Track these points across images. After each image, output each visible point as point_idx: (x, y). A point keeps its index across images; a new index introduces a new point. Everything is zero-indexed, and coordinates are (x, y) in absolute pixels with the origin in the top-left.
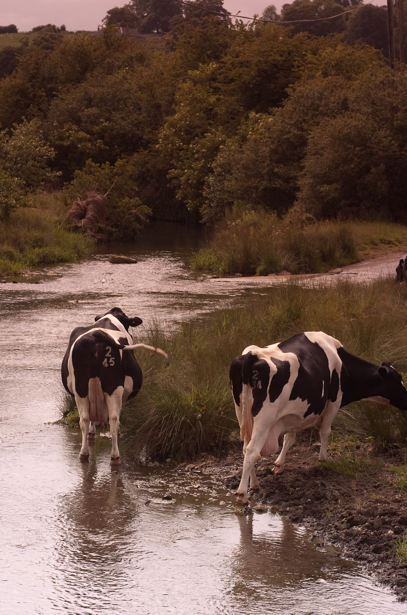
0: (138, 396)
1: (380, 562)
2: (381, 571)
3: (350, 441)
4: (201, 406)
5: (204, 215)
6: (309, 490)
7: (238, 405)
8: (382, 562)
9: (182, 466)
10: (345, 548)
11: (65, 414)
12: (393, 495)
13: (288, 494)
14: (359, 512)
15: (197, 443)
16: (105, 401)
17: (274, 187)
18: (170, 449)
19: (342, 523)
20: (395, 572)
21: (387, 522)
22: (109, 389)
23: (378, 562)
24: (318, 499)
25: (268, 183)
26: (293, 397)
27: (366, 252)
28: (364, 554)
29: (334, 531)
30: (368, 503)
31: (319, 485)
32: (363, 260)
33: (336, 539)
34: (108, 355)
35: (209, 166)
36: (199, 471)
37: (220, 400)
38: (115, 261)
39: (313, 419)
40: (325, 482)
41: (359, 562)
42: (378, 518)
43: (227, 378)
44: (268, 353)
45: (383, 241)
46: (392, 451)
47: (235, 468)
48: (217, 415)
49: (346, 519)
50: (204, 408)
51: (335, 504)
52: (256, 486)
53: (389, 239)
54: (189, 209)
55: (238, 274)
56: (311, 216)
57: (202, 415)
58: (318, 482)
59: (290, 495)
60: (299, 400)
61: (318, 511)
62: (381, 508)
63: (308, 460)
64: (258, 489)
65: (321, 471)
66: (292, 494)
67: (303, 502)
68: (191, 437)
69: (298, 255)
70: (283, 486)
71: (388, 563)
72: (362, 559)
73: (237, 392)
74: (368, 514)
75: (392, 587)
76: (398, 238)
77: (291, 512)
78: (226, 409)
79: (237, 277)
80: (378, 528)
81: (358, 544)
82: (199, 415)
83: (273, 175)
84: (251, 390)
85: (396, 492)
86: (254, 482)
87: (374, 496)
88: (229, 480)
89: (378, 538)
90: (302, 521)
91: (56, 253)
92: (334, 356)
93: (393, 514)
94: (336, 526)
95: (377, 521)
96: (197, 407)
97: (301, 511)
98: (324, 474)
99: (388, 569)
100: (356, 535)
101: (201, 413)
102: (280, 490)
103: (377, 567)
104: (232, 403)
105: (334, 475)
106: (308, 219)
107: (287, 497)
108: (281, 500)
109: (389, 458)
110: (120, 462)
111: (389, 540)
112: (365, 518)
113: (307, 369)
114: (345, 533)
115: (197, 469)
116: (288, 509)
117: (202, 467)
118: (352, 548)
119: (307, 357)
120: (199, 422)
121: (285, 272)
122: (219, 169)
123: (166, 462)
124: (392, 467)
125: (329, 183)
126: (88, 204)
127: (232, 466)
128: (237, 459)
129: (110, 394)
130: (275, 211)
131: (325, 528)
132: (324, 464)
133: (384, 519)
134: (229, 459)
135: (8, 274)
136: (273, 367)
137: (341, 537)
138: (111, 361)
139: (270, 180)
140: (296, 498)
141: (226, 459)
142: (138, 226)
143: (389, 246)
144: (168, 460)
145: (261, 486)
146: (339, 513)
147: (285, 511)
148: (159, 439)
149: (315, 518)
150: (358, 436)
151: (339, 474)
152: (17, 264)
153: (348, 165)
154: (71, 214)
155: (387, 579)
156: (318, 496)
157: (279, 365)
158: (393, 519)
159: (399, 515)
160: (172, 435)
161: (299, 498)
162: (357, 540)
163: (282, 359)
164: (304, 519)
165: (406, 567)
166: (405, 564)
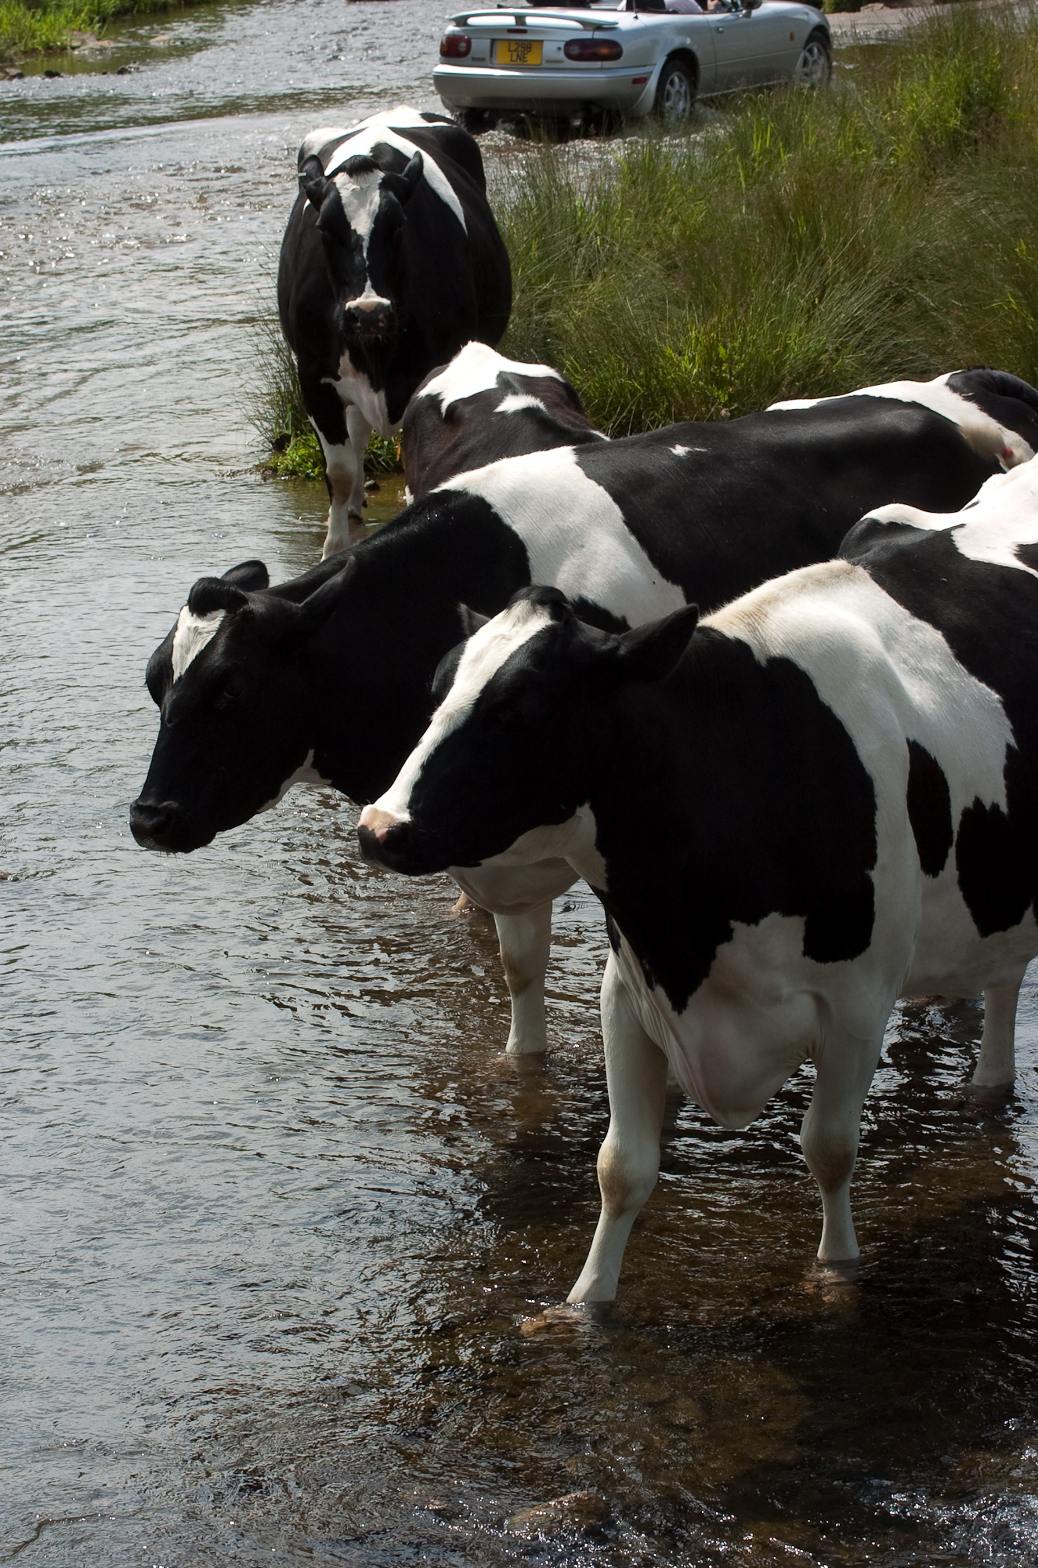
4: (720, 383)
11: (280, 444)
96: (711, 389)
135: (25, 53)
152: (51, 17)
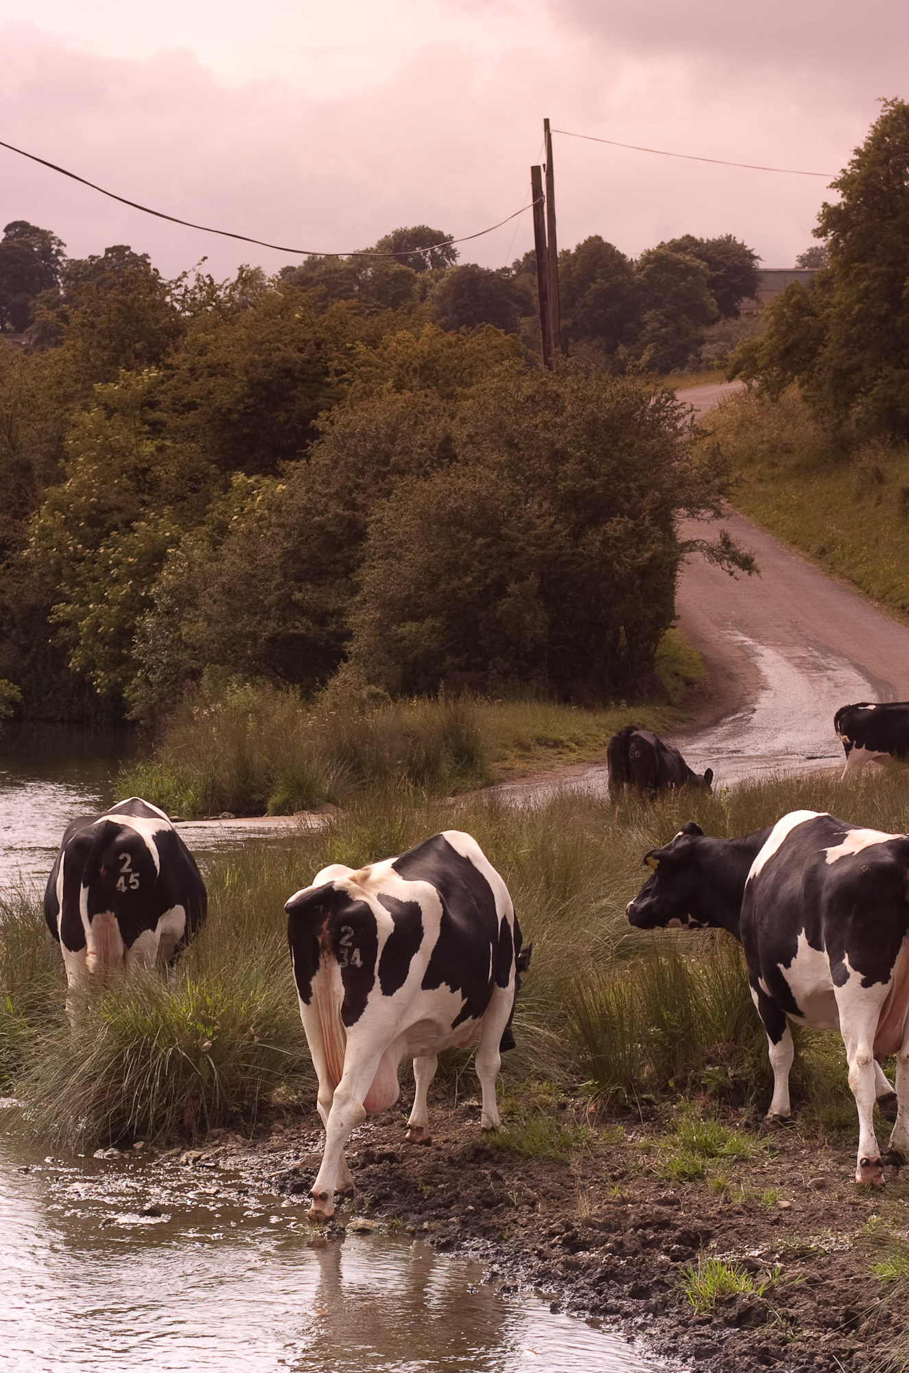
1: (650, 1316)
2: (654, 1332)
3: (545, 1094)
4: (207, 1023)
5: (134, 701)
6: (466, 1187)
7: (307, 1002)
8: (655, 1316)
9: (173, 1156)
10: (567, 1293)
12: (656, 1191)
13: (422, 1199)
14: (588, 1223)
15: (202, 1107)
17: (294, 634)
19: (553, 1246)
20: (685, 1332)
21: (652, 1241)
23: (646, 1316)
24: (489, 1206)
25: (279, 626)
26: (429, 982)
27: (507, 764)
28: (612, 1301)
29: (535, 1261)
30: (605, 1207)
31: (489, 1178)
32: (501, 781)
33: (544, 1276)
34: (125, 869)
35: (143, 594)
36: (213, 1164)
37: (250, 1010)
40: (500, 1172)
41: (603, 1318)
42: (632, 1233)
44: (371, 885)
45: (542, 741)
46: (639, 1111)
47: (291, 1155)
48: (246, 1043)
49: (559, 1239)
50: (216, 1027)
51: (530, 1212)
52: (347, 1185)
53: (555, 736)
54: (98, 691)
55: (228, 813)
56: (380, 690)
57: (213, 1043)
58: (485, 1172)
59: (425, 1200)
60: (443, 989)
61: (494, 1227)
62: (637, 1214)
63: (454, 1134)
64: (352, 1190)
65: (488, 1151)
66: (429, 1197)
67: (456, 1211)
68: (187, 1094)
69: (357, 769)
70: (407, 1183)
71: (667, 1317)
72: (608, 1311)
73: (306, 974)
74: (608, 1227)
75: (685, 1361)
76: (574, 735)
77: (433, 1232)
78: (264, 1030)
79: (224, 818)
80: (635, 1254)
81: (593, 1285)
82: (206, 1044)
83: (289, 607)
84: (338, 968)
85: (661, 1186)
86: (343, 1175)
87: (615, 1193)
88: (284, 1178)
89: (640, 1270)
90: (459, 1248)
92: (502, 888)
93: (665, 1225)
94: (541, 1252)
95: (629, 1237)
96: (200, 1027)
97: (457, 1228)
98: (496, 1158)
99: (671, 1327)
100: (588, 1267)
101: (210, 1038)
102: (403, 1191)
103: (642, 1327)
104: (278, 1017)
105: (519, 1161)
106: (374, 696)
107: (420, 1204)
108: (406, 1211)
109: (635, 1124)
111: (664, 1273)
112: (602, 1234)
113: (457, 918)
114: (563, 1263)
115: (207, 1159)
116: (426, 1225)
117: (217, 1155)
118: (583, 1292)
119: (456, 892)
120: (208, 1057)
121: (331, 807)
122: (167, 600)
123: (134, 1149)
124: (643, 1141)
125: (418, 617)
127: (285, 1153)
128: (292, 1139)
130: (298, 686)
131: (517, 1257)
132: (493, 1137)
133: (644, 1236)
134: (275, 1140)
136: (386, 919)
137: (555, 1273)
138: (131, 880)
139: (284, 619)
140: (440, 1206)
141: (268, 1141)
143: (555, 751)
144: (139, 1145)
145: (358, 1186)
146: (544, 1227)
147: (420, 1231)
148: (119, 1097)
149: (488, 1240)
150: (559, 1084)
151: (530, 1157)
153: (460, 579)
155: (672, 1345)
156: (489, 1199)
158: (665, 1234)
159: (675, 1228)
161: (447, 1207)
162: (591, 1274)
163: (404, 898)
164: (466, 1244)
165: (709, 1321)
166: (705, 1315)
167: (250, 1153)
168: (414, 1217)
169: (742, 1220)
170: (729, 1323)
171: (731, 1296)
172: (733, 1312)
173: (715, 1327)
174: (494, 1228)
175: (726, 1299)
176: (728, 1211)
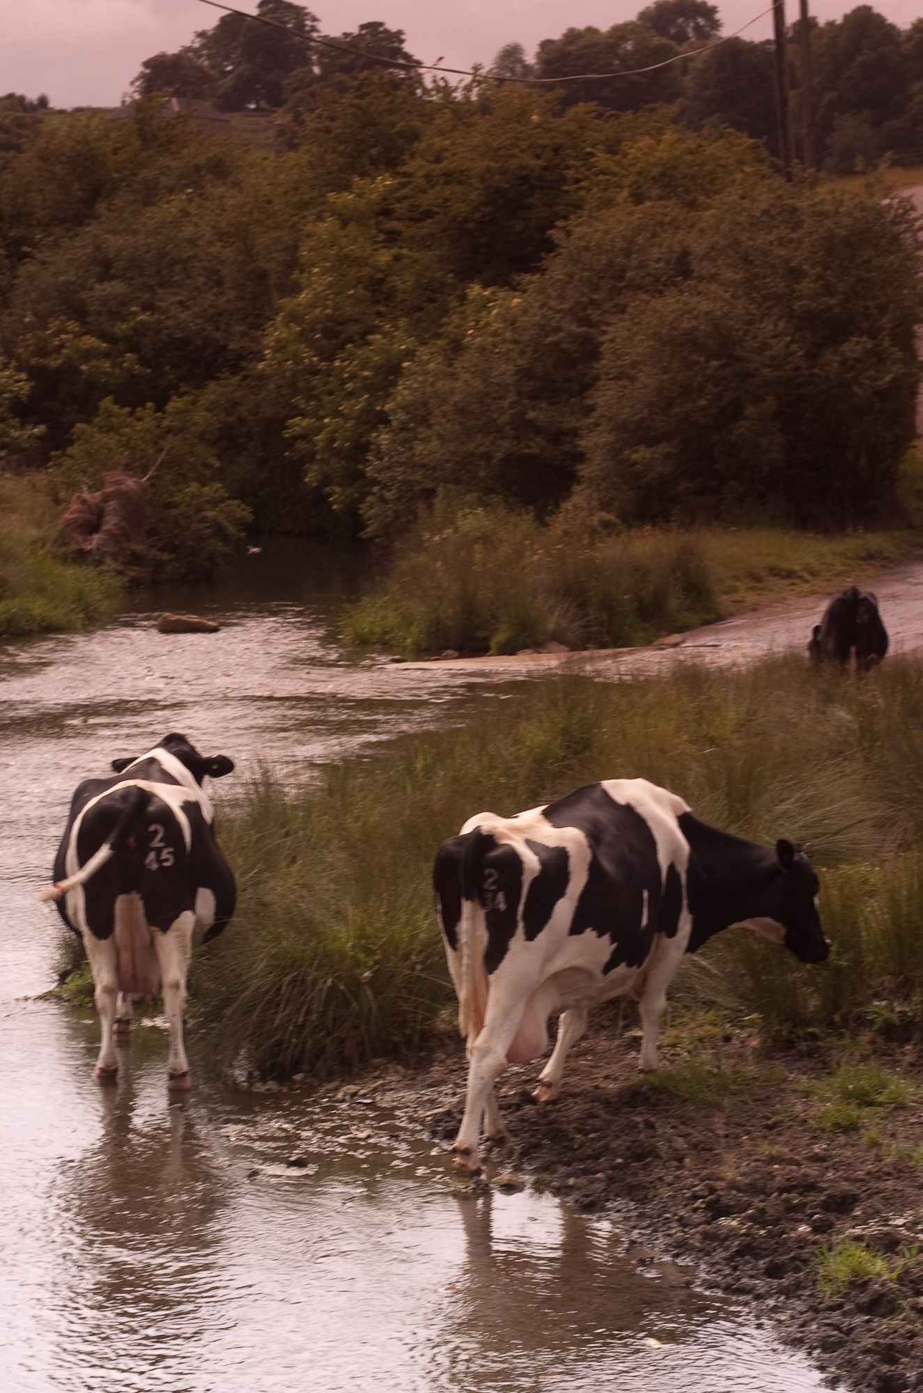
0: (228, 932)
2: (783, 1318)
3: (710, 1024)
4: (370, 952)
5: (370, 519)
6: (618, 1137)
7: (454, 948)
8: (788, 1298)
9: (330, 1091)
10: (703, 1267)
11: (63, 977)
12: (808, 1145)
13: (571, 1149)
14: (733, 1186)
15: (363, 1037)
16: (152, 948)
17: (528, 454)
18: (302, 1052)
19: (695, 1210)
20: (815, 1319)
21: (797, 1205)
22: (162, 917)
23: (778, 1298)
24: (639, 1157)
25: (513, 446)
26: (576, 928)
27: (738, 597)
28: (745, 1280)
29: (676, 1230)
30: (753, 1164)
31: (641, 1126)
32: (731, 615)
33: (681, 1247)
34: (156, 843)
35: (378, 408)
37: (413, 937)
38: (169, 628)
39: (623, 980)
40: (653, 1119)
41: (734, 1298)
42: (776, 1198)
43: (427, 887)
44: (518, 830)
45: (774, 572)
46: (803, 1046)
47: (449, 1091)
48: (408, 972)
49: (702, 1203)
50: (377, 957)
51: (678, 1168)
52: (499, 1132)
53: (788, 566)
54: (335, 507)
55: (449, 652)
56: (610, 517)
57: (375, 972)
58: (638, 1119)
59: (576, 1150)
60: (590, 934)
61: (639, 1185)
62: (782, 1176)
63: (614, 1069)
64: (503, 1137)
65: (644, 1094)
66: (580, 1147)
67: (604, 1165)
68: (348, 1024)
69: (582, 606)
70: (558, 1130)
71: (800, 1299)
72: (742, 1291)
73: (451, 918)
74: (755, 1189)
75: (810, 1354)
76: (808, 564)
77: (579, 1188)
78: (427, 957)
79: (447, 658)
80: (776, 1222)
81: (730, 1259)
82: (367, 974)
83: (524, 427)
84: (481, 914)
85: (815, 1138)
86: (494, 1121)
87: (766, 1149)
88: (437, 1120)
89: (777, 1243)
90: (603, 1209)
91: (36, 612)
92: (670, 833)
93: (811, 1187)
94: (681, 1219)
95: (772, 1204)
96: (361, 956)
97: (601, 1186)
98: (652, 1100)
99: (802, 1313)
100: (726, 1238)
101: (371, 968)
102: (553, 1140)
103: (774, 1309)
104: (440, 945)
105: (675, 1103)
106: (606, 524)
107: (569, 1154)
108: (554, 1163)
109: (798, 1061)
110: (188, 1082)
111: (801, 1248)
112: (746, 1199)
113: (607, 865)
114: (701, 1233)
115: (365, 1096)
116: (571, 1181)
117: (375, 1090)
118: (719, 1267)
119: (608, 838)
120: (367, 988)
121: (554, 646)
122: (402, 416)
123: (294, 1082)
124: (804, 1082)
125: (651, 442)
126: (106, 498)
127: (443, 1088)
128: (453, 1071)
129: (165, 928)
130: (531, 508)
131: (656, 1224)
132: (652, 1078)
133: (788, 1201)
134: (436, 1071)
136: (531, 861)
137: (692, 1244)
138: (164, 855)
139: (518, 438)
140: (589, 1157)
141: (429, 1073)
142: (220, 547)
143: (789, 581)
144: (298, 1077)
145: (510, 1131)
146: (688, 1189)
147: (566, 1187)
148: (277, 1029)
149: (632, 1200)
150: (726, 1012)
151: (686, 1100)
153: (694, 401)
154: (68, 524)
155: (799, 1335)
156: (639, 1151)
157: (545, 855)
158: (811, 1198)
159: (822, 1190)
160: (305, 1020)
161: (596, 1157)
162: (728, 1248)
163: (552, 843)
164: (609, 1205)
165: (840, 1306)
166: (837, 1299)
167: (408, 1087)
168: (562, 1170)
169: (890, 1184)
170: (860, 1309)
171: (866, 1278)
172: (864, 1298)
173: (845, 1314)
174: (641, 1187)
175: (859, 1282)
176: (878, 1171)
